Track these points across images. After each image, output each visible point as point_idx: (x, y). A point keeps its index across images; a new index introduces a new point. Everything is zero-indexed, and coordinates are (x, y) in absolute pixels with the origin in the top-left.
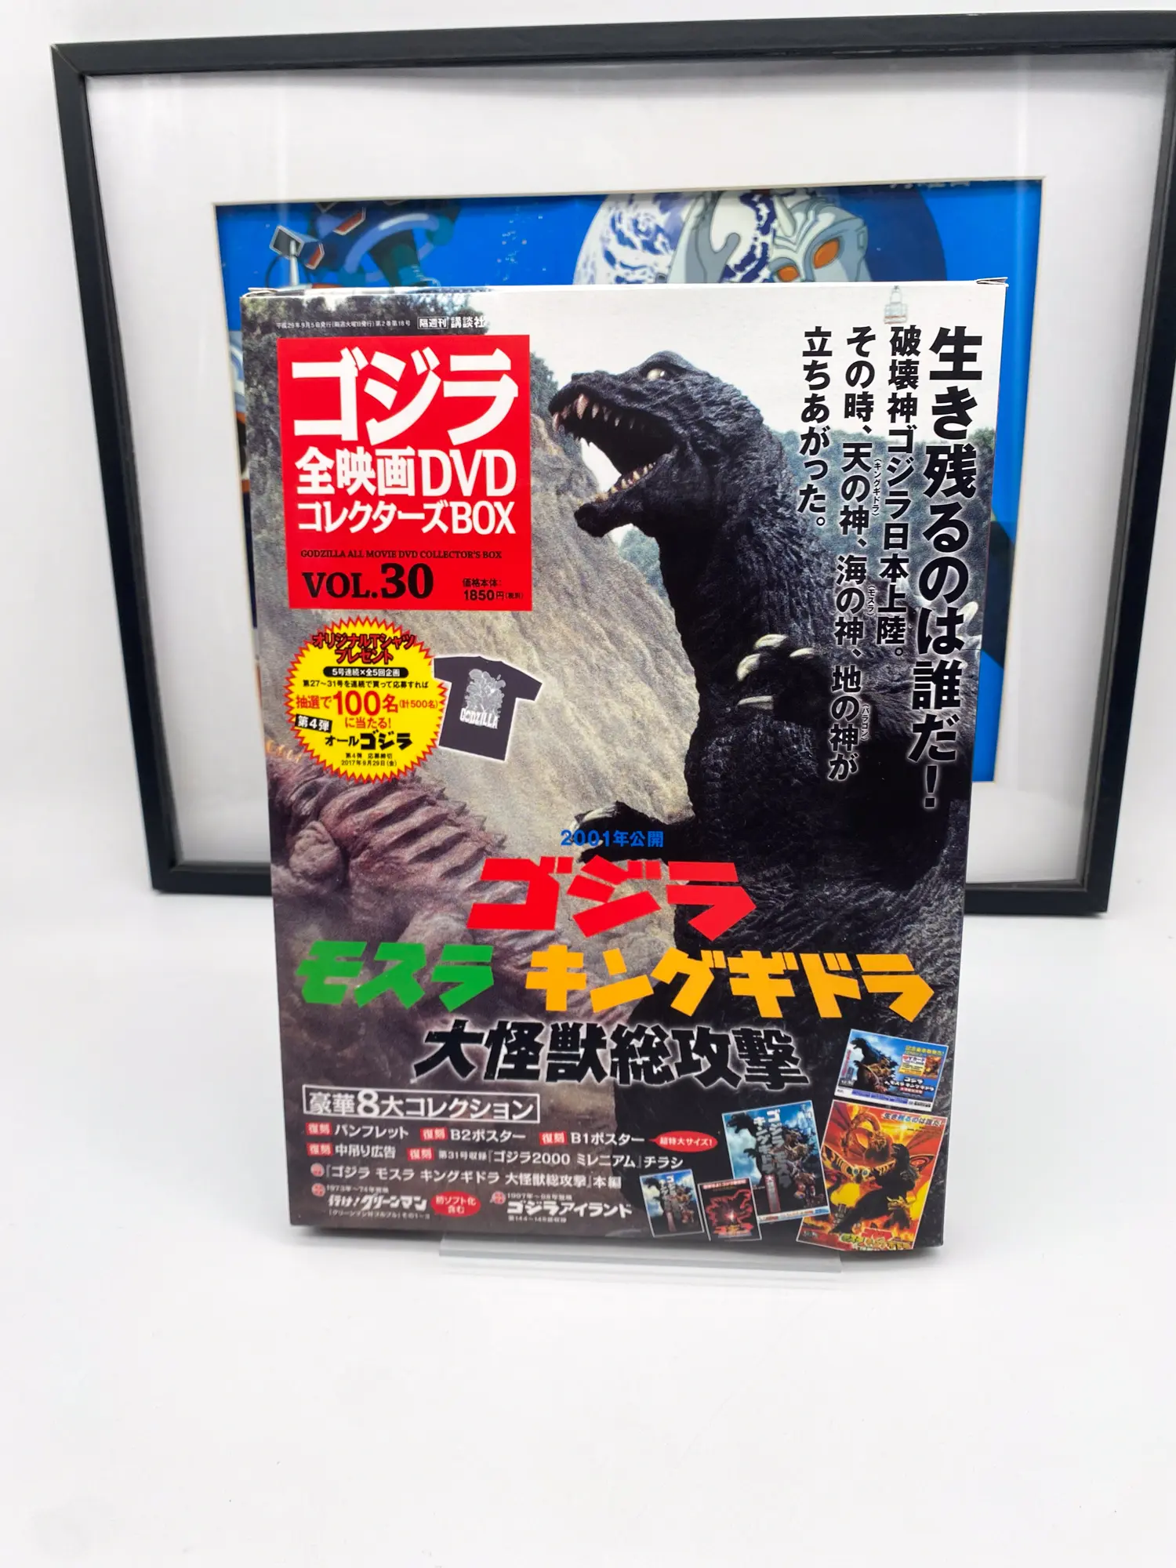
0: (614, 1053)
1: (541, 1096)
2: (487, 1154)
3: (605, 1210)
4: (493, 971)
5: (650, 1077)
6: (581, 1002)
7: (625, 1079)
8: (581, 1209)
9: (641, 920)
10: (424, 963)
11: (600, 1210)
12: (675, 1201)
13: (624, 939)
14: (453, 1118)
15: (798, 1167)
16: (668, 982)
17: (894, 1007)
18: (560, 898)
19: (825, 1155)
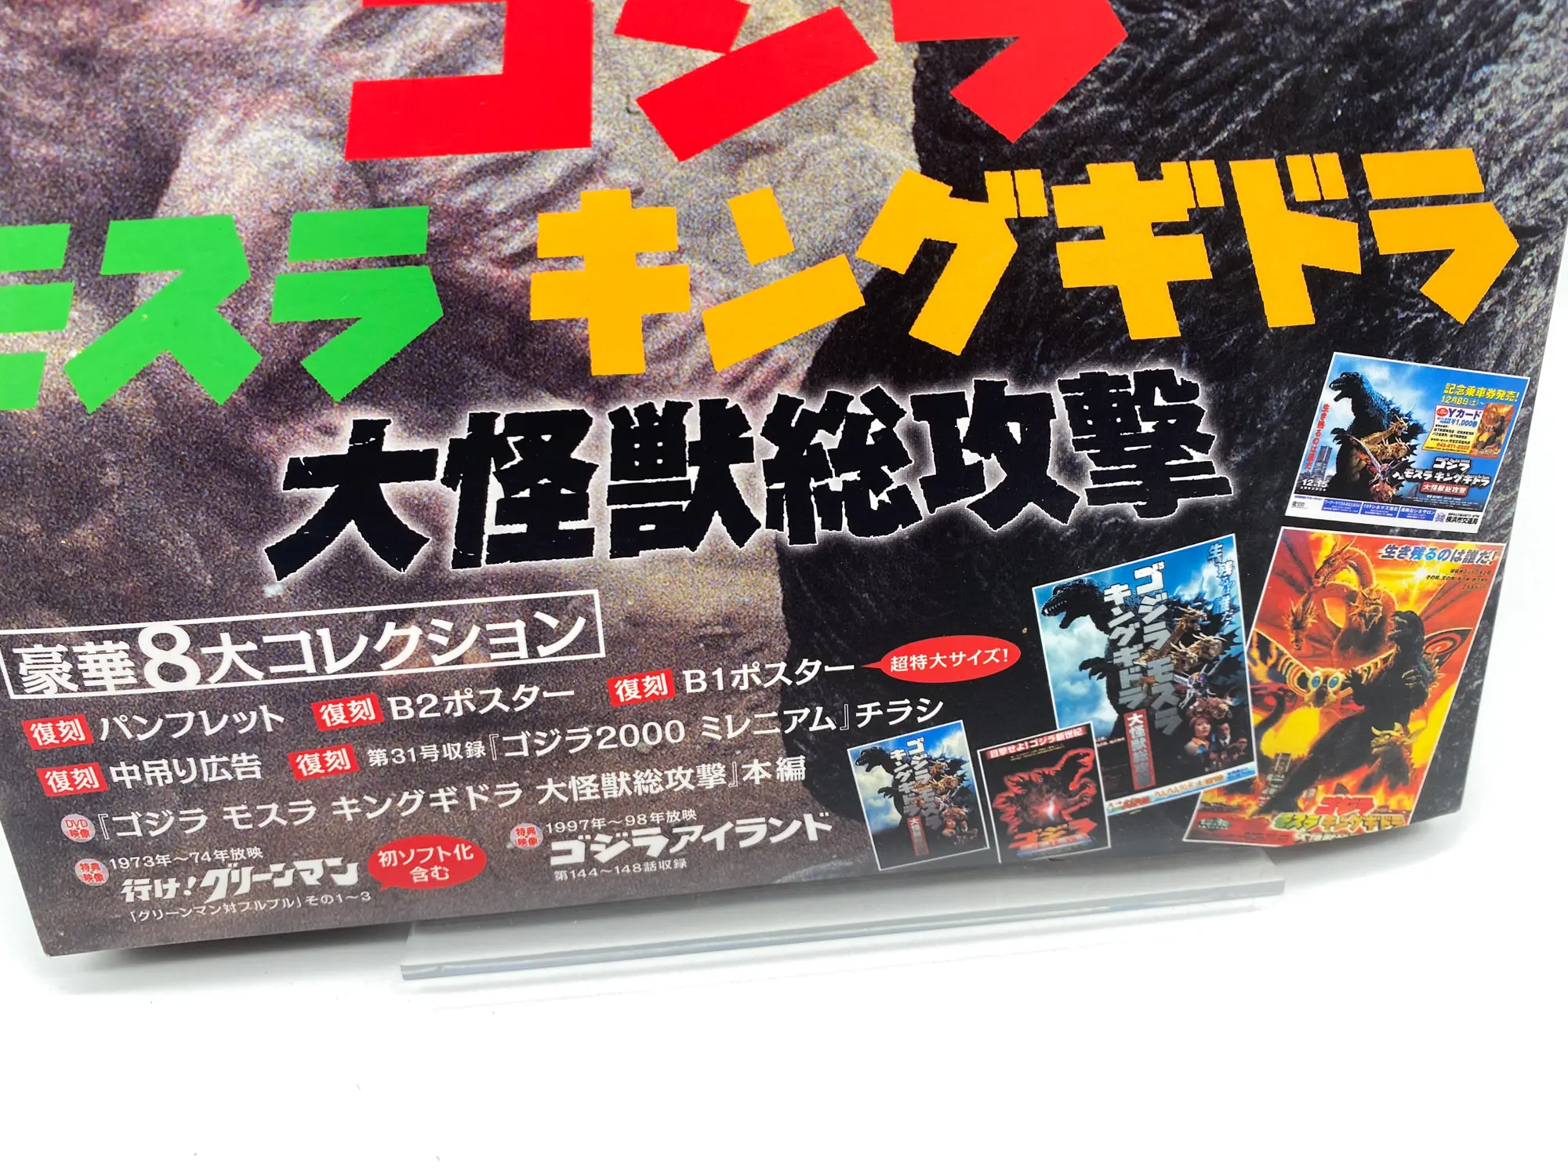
0: (772, 470)
1: (602, 594)
2: (485, 742)
3: (772, 831)
4: (437, 280)
5: (864, 521)
6: (679, 347)
7: (801, 532)
8: (719, 836)
9: (822, 99)
10: (244, 274)
11: (761, 832)
12: (926, 793)
13: (781, 157)
14: (388, 669)
15: (1197, 686)
16: (902, 270)
17: (1435, 288)
18: (596, 48)
19: (1256, 654)
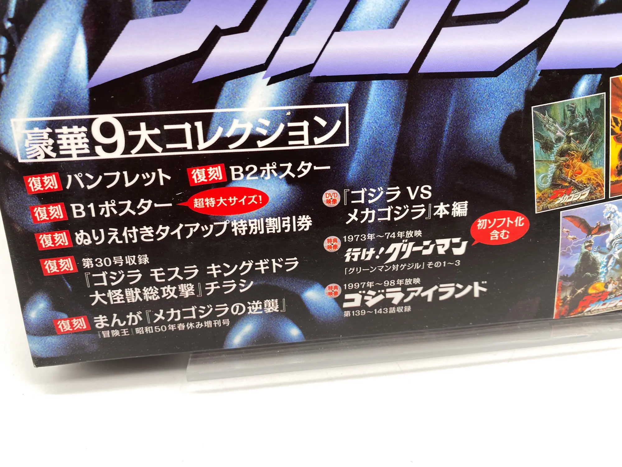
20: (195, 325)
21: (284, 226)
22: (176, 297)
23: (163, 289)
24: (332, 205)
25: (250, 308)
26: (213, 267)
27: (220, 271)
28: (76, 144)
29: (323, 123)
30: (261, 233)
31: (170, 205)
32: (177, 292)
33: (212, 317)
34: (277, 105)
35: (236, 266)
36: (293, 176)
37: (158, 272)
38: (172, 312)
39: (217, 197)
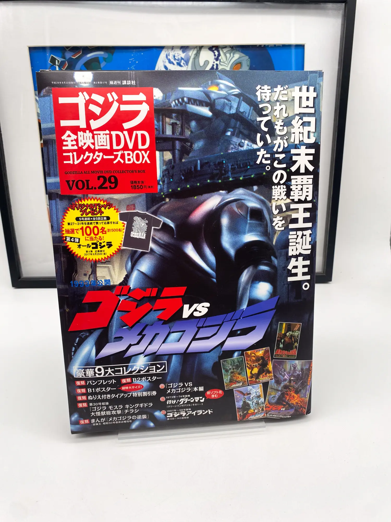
20: (121, 422)
21: (148, 394)
22: (116, 414)
23: (112, 412)
24: (162, 388)
25: (138, 417)
26: (127, 405)
27: (129, 407)
28: (91, 373)
29: (159, 366)
30: (141, 396)
31: (116, 389)
32: (116, 413)
33: (126, 420)
34: (146, 362)
35: (134, 405)
36: (151, 380)
37: (111, 407)
38: (114, 418)
39: (129, 386)
